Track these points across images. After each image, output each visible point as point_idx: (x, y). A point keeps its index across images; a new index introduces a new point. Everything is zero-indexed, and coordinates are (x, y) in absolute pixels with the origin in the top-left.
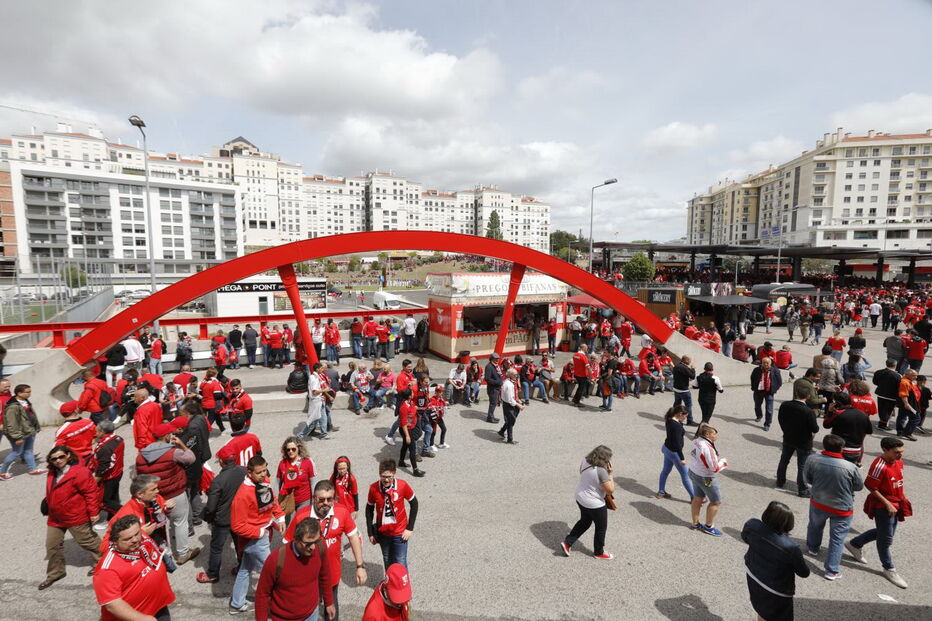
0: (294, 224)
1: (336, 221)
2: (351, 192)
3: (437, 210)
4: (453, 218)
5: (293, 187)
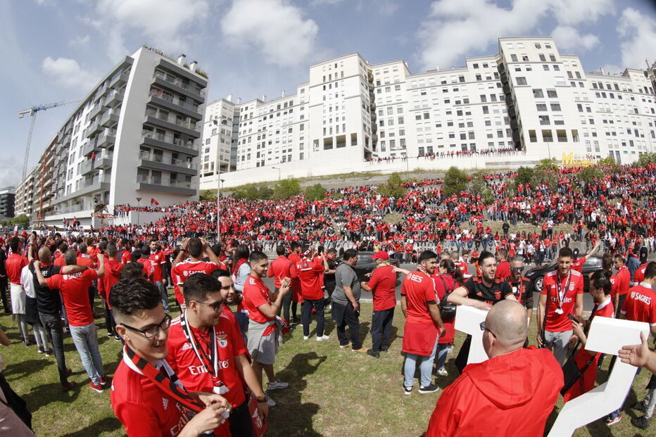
0: (397, 138)
1: (461, 125)
2: (479, 77)
3: (612, 96)
4: (636, 110)
5: (393, 87)
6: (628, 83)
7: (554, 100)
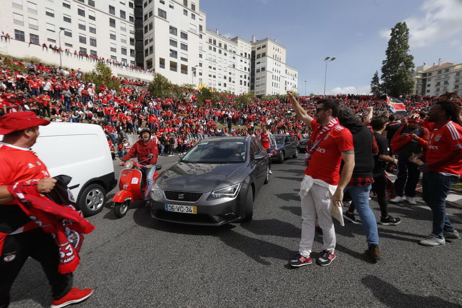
1: (82, 27)
6: (235, 47)
7: (184, 41)
